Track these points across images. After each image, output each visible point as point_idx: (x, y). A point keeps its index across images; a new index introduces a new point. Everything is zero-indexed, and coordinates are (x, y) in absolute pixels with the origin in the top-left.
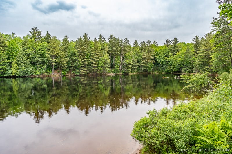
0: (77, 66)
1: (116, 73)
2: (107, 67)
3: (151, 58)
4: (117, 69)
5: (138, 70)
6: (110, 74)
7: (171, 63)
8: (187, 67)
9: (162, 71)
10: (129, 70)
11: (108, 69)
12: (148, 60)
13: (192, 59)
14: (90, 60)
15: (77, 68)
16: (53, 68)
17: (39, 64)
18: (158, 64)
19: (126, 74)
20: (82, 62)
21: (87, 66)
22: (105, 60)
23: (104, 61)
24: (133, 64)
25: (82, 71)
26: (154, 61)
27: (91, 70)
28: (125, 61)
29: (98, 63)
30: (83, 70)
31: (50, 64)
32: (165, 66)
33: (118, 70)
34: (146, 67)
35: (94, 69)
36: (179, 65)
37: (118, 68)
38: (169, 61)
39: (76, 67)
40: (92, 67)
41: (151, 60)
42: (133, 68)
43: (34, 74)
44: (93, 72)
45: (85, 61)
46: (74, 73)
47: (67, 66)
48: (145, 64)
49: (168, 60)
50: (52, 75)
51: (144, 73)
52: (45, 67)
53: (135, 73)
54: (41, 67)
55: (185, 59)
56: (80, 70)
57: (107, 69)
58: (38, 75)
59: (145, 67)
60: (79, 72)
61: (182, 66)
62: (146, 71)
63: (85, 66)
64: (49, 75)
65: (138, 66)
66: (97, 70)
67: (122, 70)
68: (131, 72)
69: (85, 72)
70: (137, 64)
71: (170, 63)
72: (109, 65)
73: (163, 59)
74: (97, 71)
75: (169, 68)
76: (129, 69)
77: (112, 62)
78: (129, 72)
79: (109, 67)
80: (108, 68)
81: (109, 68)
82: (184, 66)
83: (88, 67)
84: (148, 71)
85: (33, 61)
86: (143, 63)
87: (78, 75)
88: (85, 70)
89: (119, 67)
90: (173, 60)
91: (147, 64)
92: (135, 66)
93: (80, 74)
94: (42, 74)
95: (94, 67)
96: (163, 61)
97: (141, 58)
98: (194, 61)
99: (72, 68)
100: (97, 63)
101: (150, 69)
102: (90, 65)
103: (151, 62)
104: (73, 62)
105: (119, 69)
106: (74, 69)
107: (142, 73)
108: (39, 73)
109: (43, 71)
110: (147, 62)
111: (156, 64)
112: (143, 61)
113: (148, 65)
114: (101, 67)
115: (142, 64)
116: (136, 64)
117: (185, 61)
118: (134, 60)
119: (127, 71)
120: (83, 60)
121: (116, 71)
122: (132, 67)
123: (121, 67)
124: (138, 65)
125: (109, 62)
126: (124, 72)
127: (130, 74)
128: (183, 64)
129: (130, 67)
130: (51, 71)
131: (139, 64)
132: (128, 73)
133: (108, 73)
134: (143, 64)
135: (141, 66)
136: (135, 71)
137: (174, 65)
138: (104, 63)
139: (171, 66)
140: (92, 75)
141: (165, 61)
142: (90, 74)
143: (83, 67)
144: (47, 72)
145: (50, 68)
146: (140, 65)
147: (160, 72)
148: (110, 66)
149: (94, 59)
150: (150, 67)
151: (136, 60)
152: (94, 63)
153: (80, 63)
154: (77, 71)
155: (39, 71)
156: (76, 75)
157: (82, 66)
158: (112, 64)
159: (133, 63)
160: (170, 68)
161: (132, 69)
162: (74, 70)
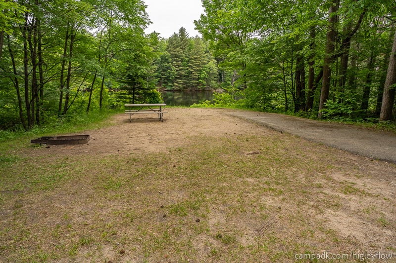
0: (169, 77)
2: (213, 80)
4: (228, 82)
6: (216, 91)
11: (213, 82)
14: (187, 69)
15: (169, 80)
20: (177, 71)
21: (184, 76)
22: (209, 68)
23: (208, 70)
25: (176, 84)
27: (189, 83)
29: (200, 73)
30: (177, 83)
33: (229, 84)
35: (193, 81)
37: (230, 81)
39: (167, 78)
40: (190, 78)
44: (193, 86)
45: (180, 70)
46: (165, 87)
47: (155, 76)
56: (173, 83)
57: (212, 83)
60: (171, 86)
63: (181, 77)
66: (197, 83)
69: (181, 86)
72: (216, 76)
74: (197, 86)
77: (220, 72)
80: (215, 80)
83: (185, 79)
87: (170, 91)
88: (180, 84)
89: (231, 79)
93: (173, 89)
95: (194, 79)
99: (163, 79)
100: (198, 73)
102: (188, 76)
104: (164, 70)
106: (166, 81)
114: (204, 78)
120: (178, 69)
123: (233, 79)
125: (215, 71)
133: (214, 88)
138: (208, 73)
140: (191, 91)
142: (188, 90)
143: (178, 78)
148: (217, 78)
149: (194, 67)
152: (194, 74)
153: (173, 73)
154: (169, 84)
156: (167, 91)
157: (176, 78)
158: (220, 75)
162: (165, 83)
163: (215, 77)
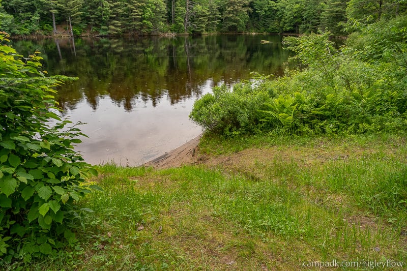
0: (101, 16)
1: (178, 32)
2: (161, 20)
3: (245, 4)
4: (180, 24)
5: (219, 27)
6: (166, 35)
7: (280, 14)
8: (309, 21)
9: (262, 29)
10: (203, 28)
11: (162, 23)
12: (240, 6)
13: (319, 7)
14: (126, 6)
15: (101, 21)
16: (54, 20)
17: (23, 12)
18: (257, 15)
19: (196, 35)
20: (111, 8)
21: (122, 16)
22: (155, 5)
23: (154, 7)
24: (210, 15)
25: (113, 27)
26: (250, 9)
27: (130, 26)
28: (194, 8)
29: (143, 11)
30: (113, 25)
31: (45, 13)
32: (268, 20)
33: (181, 26)
34: (234, 22)
35: (135, 23)
36: (294, 17)
37: (182, 22)
38: (278, 11)
39: (99, 18)
40: (132, 19)
41: (244, 6)
42: (210, 22)
43: (18, 32)
44: (135, 30)
45: (116, 6)
46: (97, 32)
47: (81, 17)
48: (231, 15)
49: (276, 8)
50: (55, 35)
51: (231, 33)
52: (36, 17)
53: (214, 33)
54: (28, 18)
55: (306, 6)
56: (108, 26)
57: (160, 25)
58: (25, 34)
59: (232, 21)
60: (106, 30)
61: (299, 20)
62: (233, 28)
63: (118, 16)
64: (48, 34)
65: (220, 19)
66: (141, 25)
67: (190, 26)
68: (207, 30)
69: (119, 29)
70: (218, 14)
71: (278, 13)
72: (164, 15)
73: (266, 5)
74: (141, 29)
75: (276, 23)
76: (202, 25)
77: (169, 9)
78: (202, 31)
79: (164, 19)
80: (163, 21)
81: (165, 21)
82: (303, 20)
83: (124, 20)
84: (238, 29)
85: (10, 4)
86: (229, 13)
87: (105, 36)
88: (117, 27)
89: (183, 20)
90: (285, 8)
91: (236, 15)
92: (213, 19)
93: (109, 34)
94: (32, 32)
95: (135, 19)
96: (266, 9)
97: (226, 3)
98: (321, 11)
99: (93, 20)
100: (141, 11)
101: (241, 26)
102: (127, 16)
103: (245, 10)
104: (92, 7)
105: (182, 24)
106: (97, 22)
107: (226, 32)
108: (27, 31)
109: (35, 26)
110: (236, 10)
111: (253, 15)
112: (229, 9)
113: (238, 18)
114: (149, 19)
115: (226, 16)
116: (215, 14)
117: (306, 10)
118: (211, 6)
119: (198, 29)
120: (112, 5)
121: (178, 29)
122: (208, 20)
123: (186, 19)
124: (220, 16)
125: (163, 9)
126: (193, 32)
127: (205, 34)
128: (301, 17)
129: (204, 21)
130: (50, 27)
131: (222, 15)
132: (200, 32)
133: (163, 31)
134: (229, 16)
135: (226, 18)
136: (213, 30)
137: (287, 17)
138: (154, 11)
139: (280, 19)
140: (133, 36)
141: (270, 9)
142: (129, 34)
143: (114, 18)
144: (43, 29)
145: (48, 20)
146: (223, 17)
147: (258, 31)
148: (166, 18)
149: (135, 3)
150: (242, 22)
151: (215, 6)
152: (135, 12)
153: (107, 11)
154: (103, 27)
155: (26, 27)
156: (101, 36)
157: (111, 18)
158: (169, 14)
159: (209, 13)
160: (278, 24)
161: (207, 25)
162: (96, 25)
163: (163, 17)
